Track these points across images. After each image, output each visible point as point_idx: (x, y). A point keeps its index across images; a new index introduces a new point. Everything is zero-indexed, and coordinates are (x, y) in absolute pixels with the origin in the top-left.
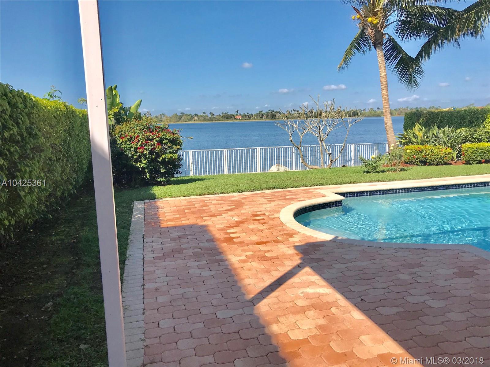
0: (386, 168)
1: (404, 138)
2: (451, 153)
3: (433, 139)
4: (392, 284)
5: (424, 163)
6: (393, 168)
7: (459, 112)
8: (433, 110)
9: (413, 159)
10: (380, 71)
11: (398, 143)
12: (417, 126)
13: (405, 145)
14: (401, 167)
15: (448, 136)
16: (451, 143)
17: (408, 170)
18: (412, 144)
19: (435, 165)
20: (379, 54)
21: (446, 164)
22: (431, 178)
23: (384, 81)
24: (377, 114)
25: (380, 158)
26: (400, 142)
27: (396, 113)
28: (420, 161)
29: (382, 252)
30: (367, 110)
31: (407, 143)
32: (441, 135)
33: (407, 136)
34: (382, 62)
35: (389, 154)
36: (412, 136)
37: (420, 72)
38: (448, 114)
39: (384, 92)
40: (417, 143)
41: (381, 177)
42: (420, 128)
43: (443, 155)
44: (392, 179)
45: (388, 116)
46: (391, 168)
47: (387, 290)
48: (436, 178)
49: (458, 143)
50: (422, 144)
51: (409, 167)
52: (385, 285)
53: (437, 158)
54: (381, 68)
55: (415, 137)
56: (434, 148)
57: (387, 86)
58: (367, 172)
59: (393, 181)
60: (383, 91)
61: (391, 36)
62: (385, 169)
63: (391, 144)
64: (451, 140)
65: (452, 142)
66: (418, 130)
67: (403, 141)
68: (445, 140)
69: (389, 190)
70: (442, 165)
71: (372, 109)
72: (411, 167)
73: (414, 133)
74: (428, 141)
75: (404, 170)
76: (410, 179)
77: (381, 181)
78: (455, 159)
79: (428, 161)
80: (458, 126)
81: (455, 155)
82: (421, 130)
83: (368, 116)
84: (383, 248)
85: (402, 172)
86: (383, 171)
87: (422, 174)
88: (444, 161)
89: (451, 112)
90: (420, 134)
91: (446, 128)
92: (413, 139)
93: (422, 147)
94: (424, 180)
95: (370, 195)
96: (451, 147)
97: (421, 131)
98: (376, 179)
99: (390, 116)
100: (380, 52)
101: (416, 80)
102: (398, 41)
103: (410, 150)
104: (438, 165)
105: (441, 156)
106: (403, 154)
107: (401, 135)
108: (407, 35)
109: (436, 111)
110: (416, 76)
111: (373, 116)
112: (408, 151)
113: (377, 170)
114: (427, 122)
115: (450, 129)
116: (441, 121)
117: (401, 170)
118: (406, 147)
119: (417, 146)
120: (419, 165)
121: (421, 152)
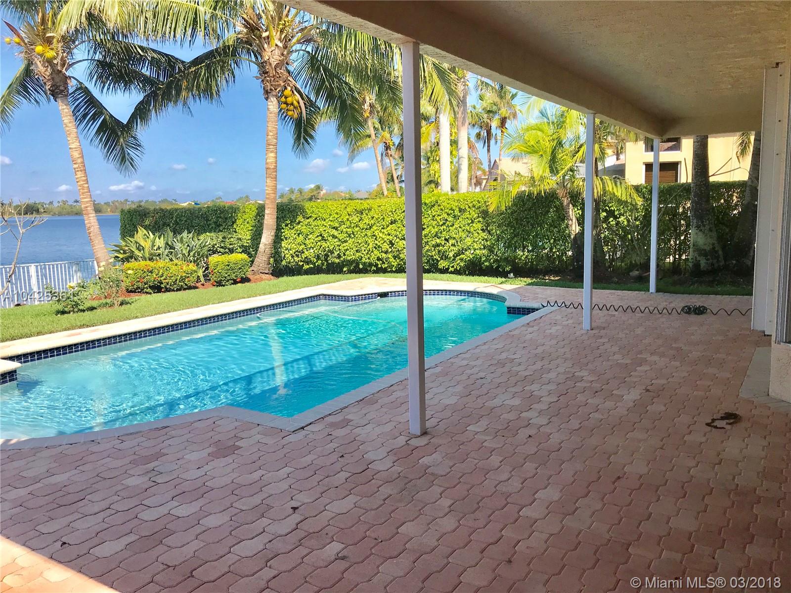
0: (97, 302)
1: (122, 252)
2: (195, 271)
3: (167, 251)
4: (116, 498)
5: (157, 288)
6: (108, 301)
7: (200, 209)
8: (164, 206)
9: (140, 285)
10: (69, 139)
11: (112, 260)
12: (141, 232)
13: (124, 262)
14: (120, 299)
15: (188, 246)
16: (194, 256)
17: (132, 302)
18: (135, 259)
19: (173, 290)
20: (64, 110)
21: (190, 288)
22: (169, 312)
23: (78, 156)
24: (74, 210)
25: (83, 287)
26: (117, 257)
27: (109, 210)
28: (150, 287)
29: (95, 448)
30: (56, 204)
31: (127, 260)
32: (178, 246)
33: (127, 248)
34: (70, 125)
35: (100, 278)
36: (134, 247)
37: (137, 146)
38: (185, 212)
39: (79, 174)
40: (144, 259)
41: (87, 318)
42: (145, 235)
43: (184, 274)
44: (107, 320)
45: (90, 215)
46: (104, 301)
47: (108, 512)
48: (176, 310)
49: (202, 256)
50: (151, 259)
51: (135, 297)
52: (105, 504)
53: (176, 281)
54: (69, 134)
55: (138, 249)
56: (169, 264)
57: (84, 166)
58: (63, 312)
59: (108, 323)
60: (77, 173)
61: (81, 83)
62: (95, 303)
63: (101, 262)
64: (194, 252)
65: (194, 254)
66: (143, 237)
67: (121, 256)
68: (184, 252)
69: (103, 339)
70: (185, 289)
71: (65, 202)
72: (137, 298)
73: (136, 242)
74: (159, 255)
75: (127, 303)
76: (137, 317)
77: (88, 326)
78: (202, 279)
79: (163, 286)
80: (202, 230)
81: (200, 273)
82: (148, 237)
83: (60, 214)
84: (97, 441)
85: (124, 307)
86: (92, 309)
87: (156, 308)
88: (186, 285)
89: (189, 210)
90: (147, 245)
91: (185, 234)
92: (137, 252)
93: (151, 264)
94: (158, 316)
95: (70, 353)
96: (195, 262)
97: (147, 239)
98: (79, 324)
99: (94, 215)
100: (65, 107)
101: (132, 159)
102: (95, 92)
103: (133, 269)
104: (178, 290)
105: (181, 277)
106: (122, 277)
107: (116, 246)
108: (109, 85)
109: (169, 208)
110: (131, 152)
111: (68, 214)
112: (130, 272)
113: (81, 307)
114: (155, 223)
115: (191, 235)
116: (176, 223)
117: (122, 304)
118: (127, 265)
119: (143, 263)
120: (150, 293)
121: (151, 272)
